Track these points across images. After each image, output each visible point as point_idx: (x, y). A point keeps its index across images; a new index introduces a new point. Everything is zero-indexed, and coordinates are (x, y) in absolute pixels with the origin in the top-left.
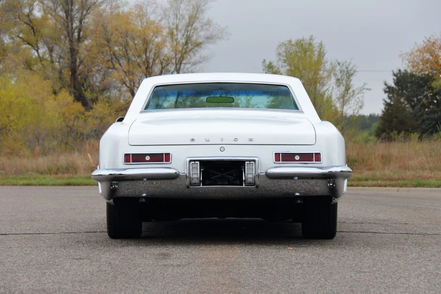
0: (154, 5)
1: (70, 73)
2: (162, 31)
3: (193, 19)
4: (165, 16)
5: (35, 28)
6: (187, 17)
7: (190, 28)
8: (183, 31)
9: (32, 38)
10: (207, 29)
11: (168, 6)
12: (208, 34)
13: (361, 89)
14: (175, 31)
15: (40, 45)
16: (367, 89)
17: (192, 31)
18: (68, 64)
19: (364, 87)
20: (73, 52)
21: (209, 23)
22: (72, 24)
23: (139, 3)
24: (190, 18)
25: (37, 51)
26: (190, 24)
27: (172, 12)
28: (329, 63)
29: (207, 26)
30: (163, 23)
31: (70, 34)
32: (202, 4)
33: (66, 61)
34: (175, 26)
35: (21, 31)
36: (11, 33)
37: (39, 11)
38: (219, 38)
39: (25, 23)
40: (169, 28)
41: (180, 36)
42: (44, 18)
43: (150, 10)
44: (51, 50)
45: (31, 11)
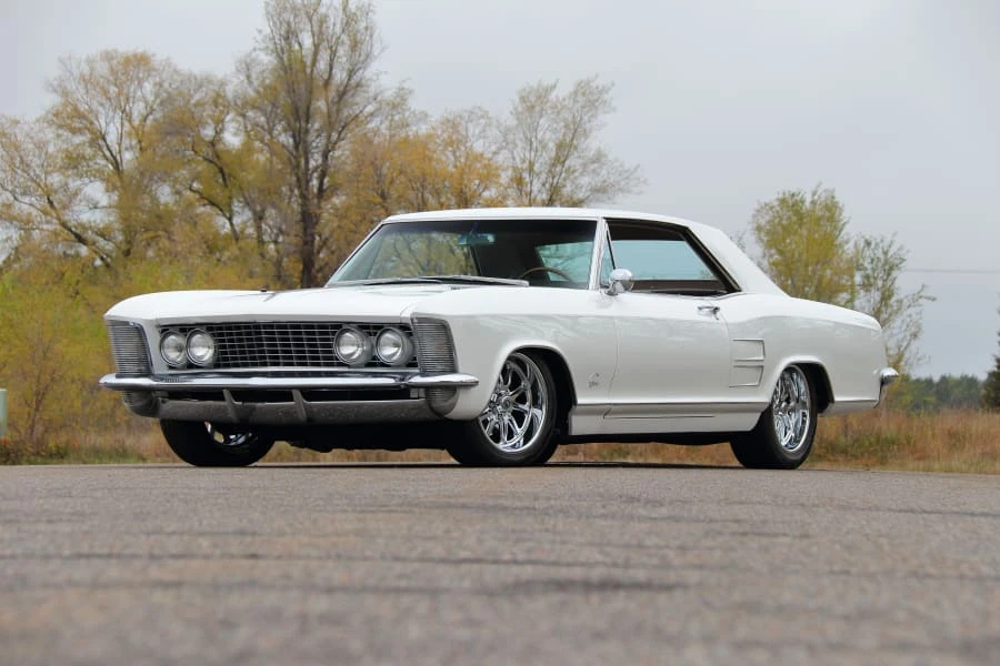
0: (483, 121)
1: (301, 267)
2: (499, 176)
3: (564, 150)
4: (506, 144)
5: (226, 170)
6: (551, 145)
7: (558, 169)
8: (543, 176)
9: (219, 193)
10: (594, 171)
11: (513, 122)
12: (596, 182)
13: (917, 298)
14: (526, 175)
15: (237, 206)
16: (929, 298)
17: (563, 175)
18: (296, 245)
19: (922, 294)
20: (308, 220)
21: (599, 158)
22: (307, 162)
23: (451, 117)
24: (560, 146)
25: (230, 219)
26: (559, 160)
27: (522, 136)
28: (851, 245)
29: (596, 165)
30: (500, 158)
31: (303, 182)
32: (586, 118)
33: (292, 240)
34: (526, 165)
35: (196, 178)
36: (176, 180)
37: (235, 134)
38: (621, 190)
39: (205, 159)
40: (515, 169)
41: (536, 186)
42: (247, 148)
43: (474, 130)
44: (259, 218)
45: (218, 132)
